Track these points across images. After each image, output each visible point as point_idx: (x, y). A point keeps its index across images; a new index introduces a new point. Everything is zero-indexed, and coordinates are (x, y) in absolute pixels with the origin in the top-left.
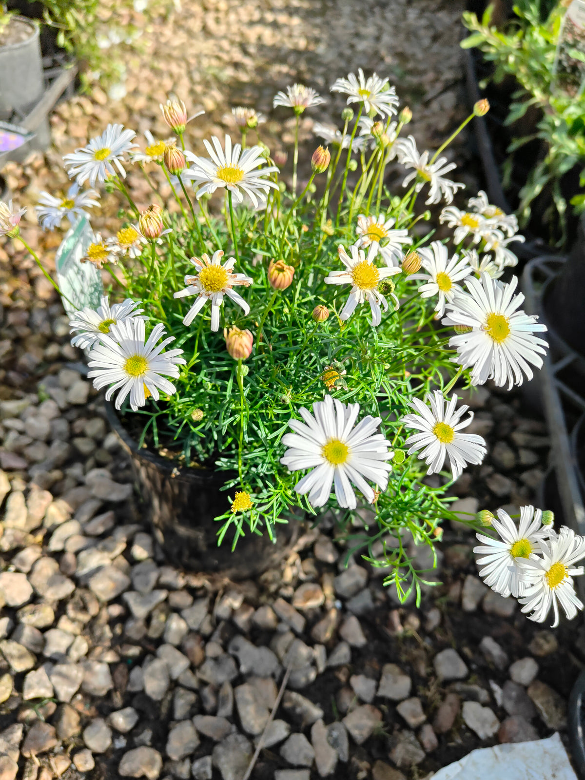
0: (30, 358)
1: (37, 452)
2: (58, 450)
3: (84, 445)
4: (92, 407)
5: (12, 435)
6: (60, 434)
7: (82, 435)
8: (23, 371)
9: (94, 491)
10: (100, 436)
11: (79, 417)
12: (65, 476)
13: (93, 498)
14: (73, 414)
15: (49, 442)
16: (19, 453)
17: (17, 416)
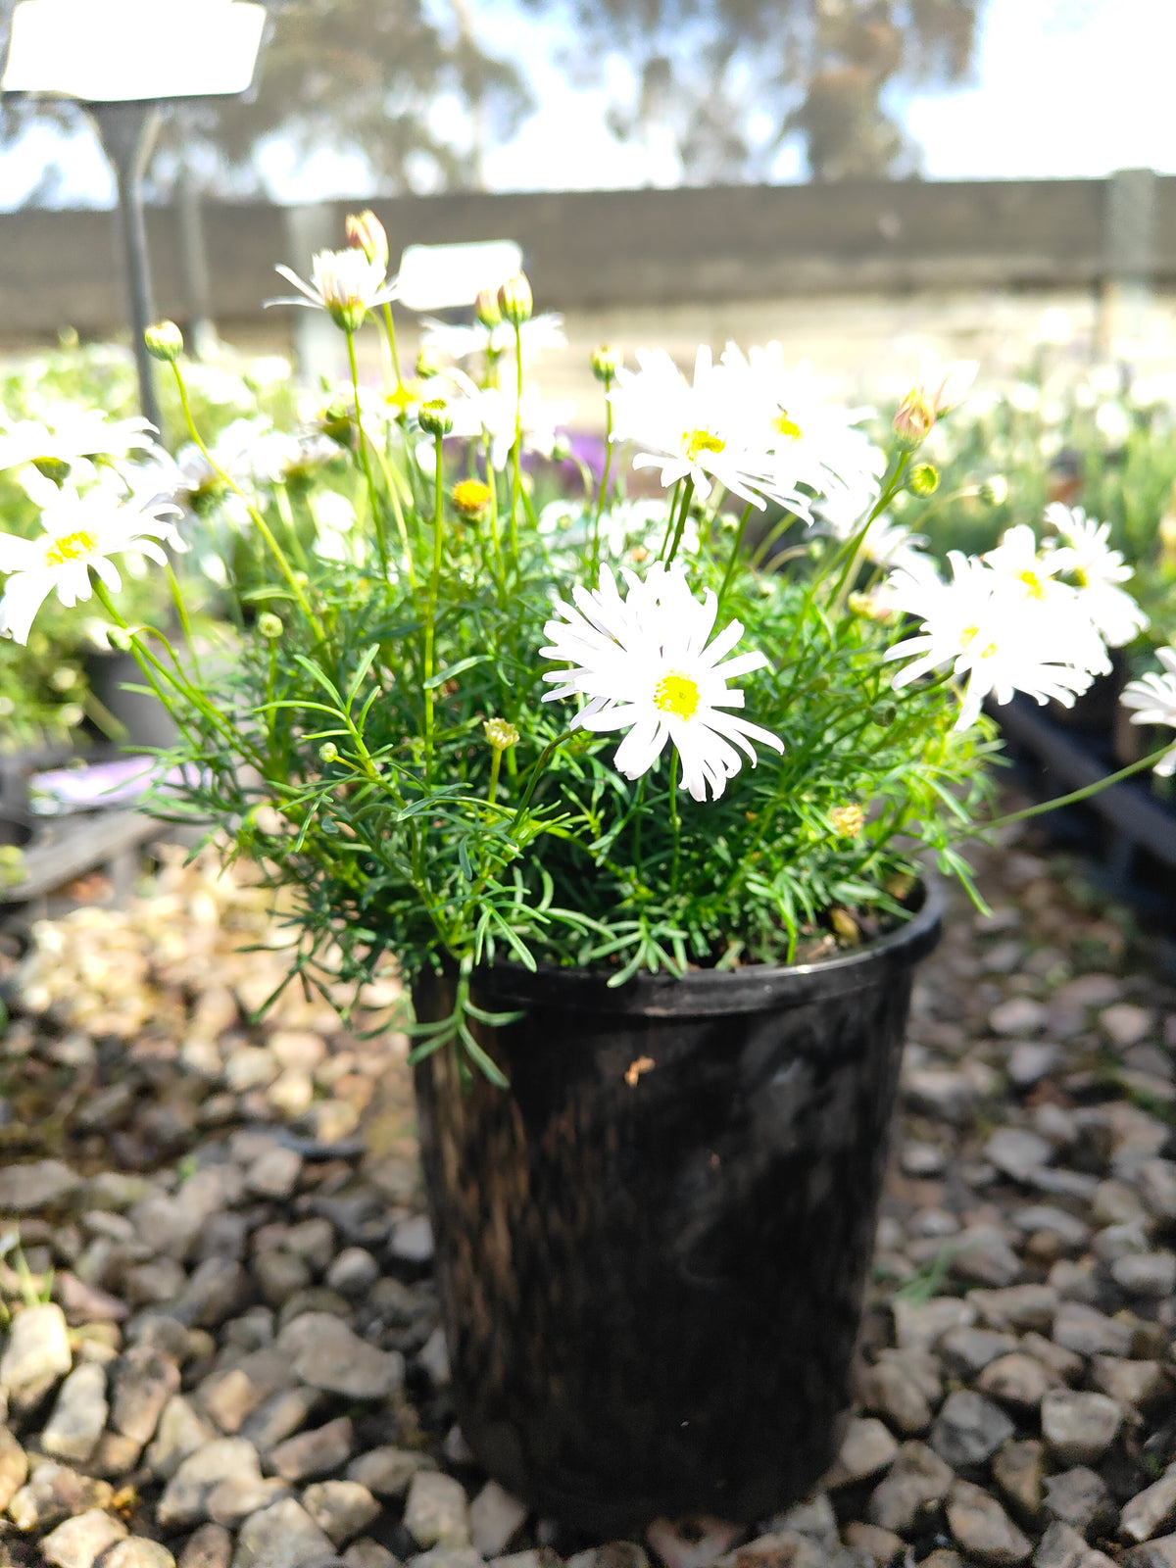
0: (172, 1117)
1: (161, 1281)
2: (215, 1279)
3: (281, 1273)
4: (304, 1202)
5: (99, 1251)
6: (224, 1247)
7: (282, 1250)
8: (150, 1138)
9: (300, 1367)
10: (322, 1258)
11: (271, 1221)
12: (220, 1345)
13: (299, 1383)
14: (259, 1214)
15: (189, 1267)
16: (112, 1285)
17: (122, 1210)
